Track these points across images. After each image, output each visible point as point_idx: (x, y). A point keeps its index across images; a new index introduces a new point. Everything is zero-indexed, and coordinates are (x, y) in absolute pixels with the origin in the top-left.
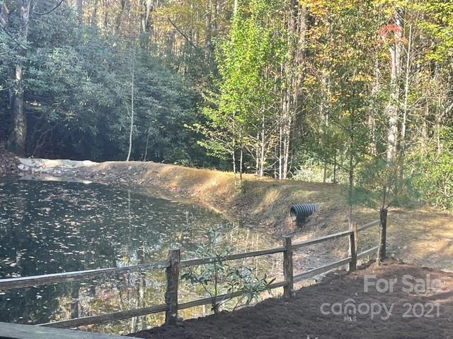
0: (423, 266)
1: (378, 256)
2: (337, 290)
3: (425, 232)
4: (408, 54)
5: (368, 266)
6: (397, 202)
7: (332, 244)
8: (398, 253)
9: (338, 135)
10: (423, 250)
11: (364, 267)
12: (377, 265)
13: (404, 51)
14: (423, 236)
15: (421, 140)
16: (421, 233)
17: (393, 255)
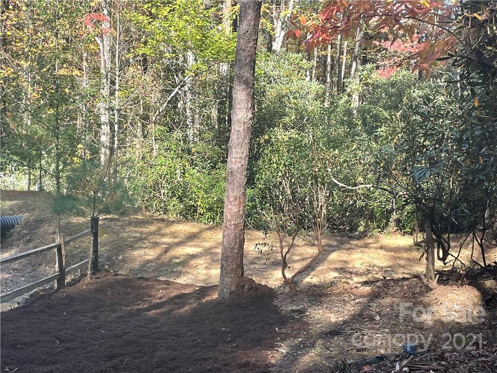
0: (140, 275)
1: (89, 269)
2: (43, 312)
3: (141, 239)
4: (117, 47)
5: (78, 282)
6: (108, 208)
7: (39, 260)
8: (112, 265)
9: (42, 136)
10: (139, 259)
11: (74, 282)
12: (89, 280)
13: (113, 44)
14: (140, 244)
15: (136, 140)
16: (137, 241)
17: (106, 267)
